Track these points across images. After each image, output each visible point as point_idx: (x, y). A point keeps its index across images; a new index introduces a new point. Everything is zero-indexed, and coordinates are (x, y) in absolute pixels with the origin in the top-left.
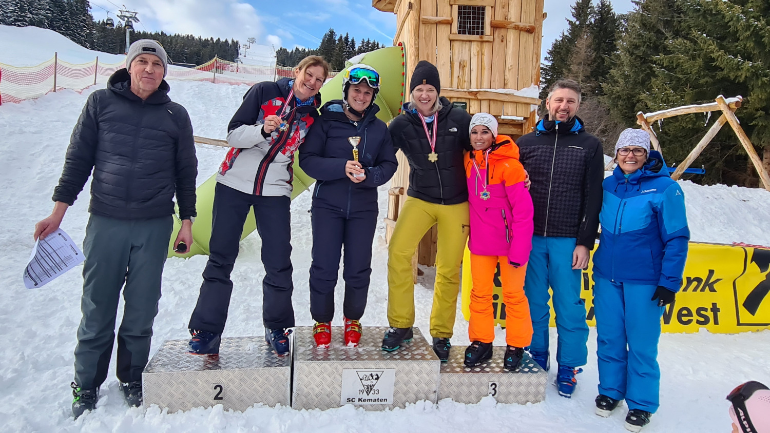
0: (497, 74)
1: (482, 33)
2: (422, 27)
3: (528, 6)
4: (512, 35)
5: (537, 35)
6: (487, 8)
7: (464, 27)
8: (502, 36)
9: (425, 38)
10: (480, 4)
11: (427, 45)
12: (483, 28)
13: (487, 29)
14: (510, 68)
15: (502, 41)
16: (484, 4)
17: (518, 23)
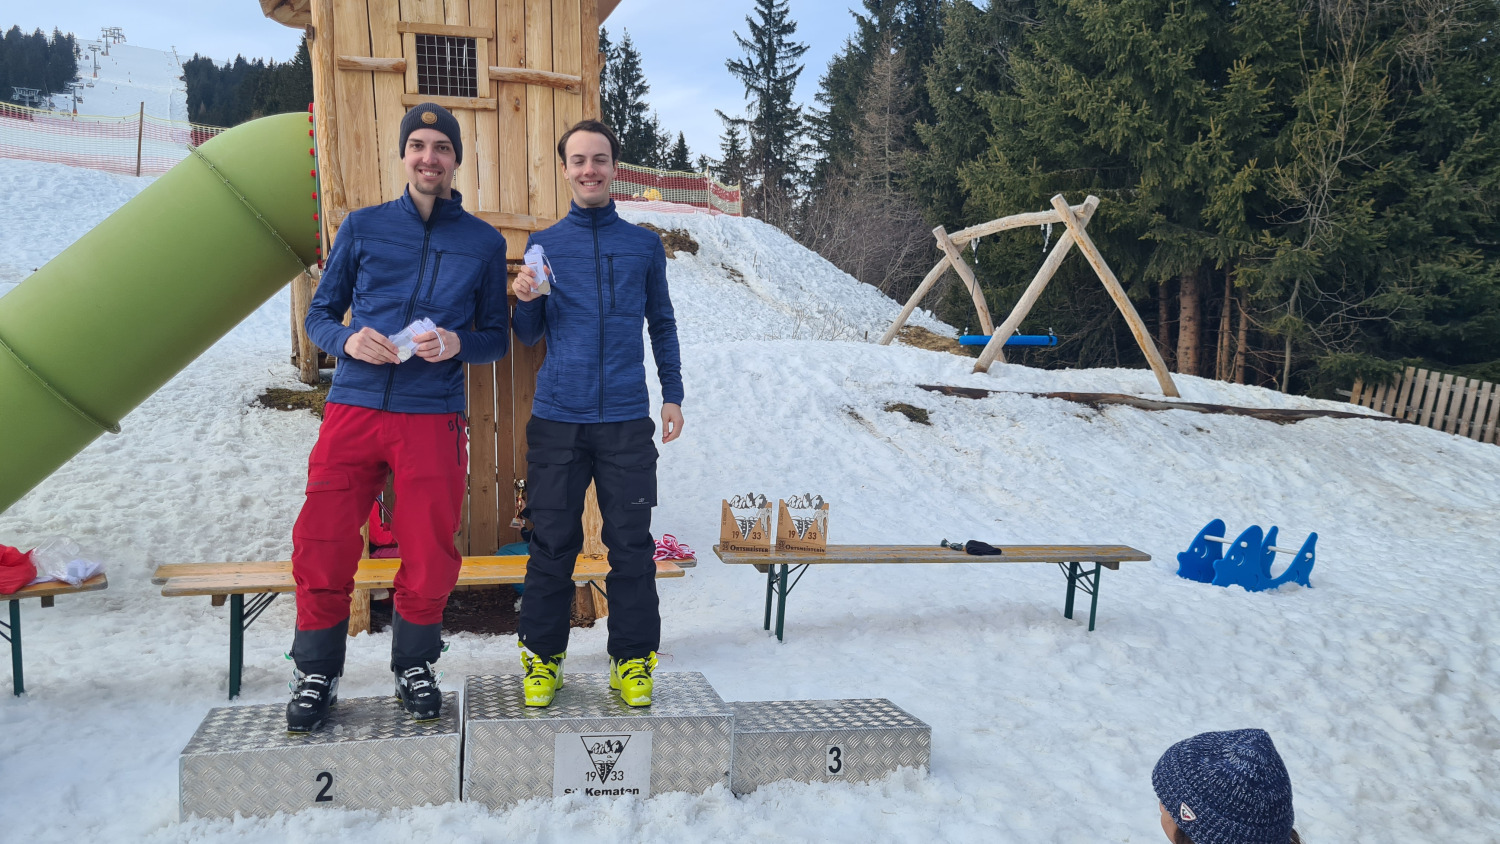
0: (512, 177)
1: (474, 93)
2: (338, 74)
3: (566, 39)
4: (536, 97)
5: (588, 97)
6: (478, 42)
7: (433, 81)
8: (517, 99)
9: (347, 101)
10: (463, 33)
11: (355, 116)
12: (474, 83)
13: (483, 84)
14: (538, 163)
15: (517, 109)
16: (472, 35)
17: (548, 73)
